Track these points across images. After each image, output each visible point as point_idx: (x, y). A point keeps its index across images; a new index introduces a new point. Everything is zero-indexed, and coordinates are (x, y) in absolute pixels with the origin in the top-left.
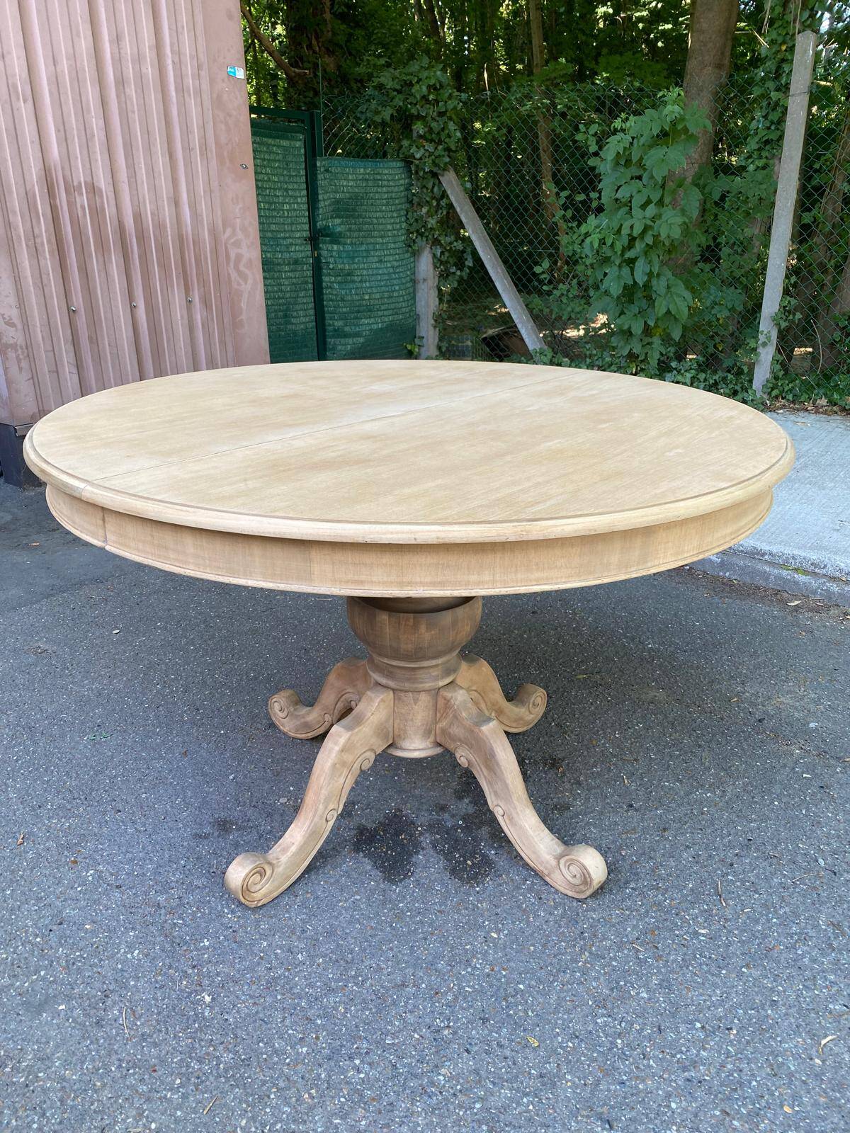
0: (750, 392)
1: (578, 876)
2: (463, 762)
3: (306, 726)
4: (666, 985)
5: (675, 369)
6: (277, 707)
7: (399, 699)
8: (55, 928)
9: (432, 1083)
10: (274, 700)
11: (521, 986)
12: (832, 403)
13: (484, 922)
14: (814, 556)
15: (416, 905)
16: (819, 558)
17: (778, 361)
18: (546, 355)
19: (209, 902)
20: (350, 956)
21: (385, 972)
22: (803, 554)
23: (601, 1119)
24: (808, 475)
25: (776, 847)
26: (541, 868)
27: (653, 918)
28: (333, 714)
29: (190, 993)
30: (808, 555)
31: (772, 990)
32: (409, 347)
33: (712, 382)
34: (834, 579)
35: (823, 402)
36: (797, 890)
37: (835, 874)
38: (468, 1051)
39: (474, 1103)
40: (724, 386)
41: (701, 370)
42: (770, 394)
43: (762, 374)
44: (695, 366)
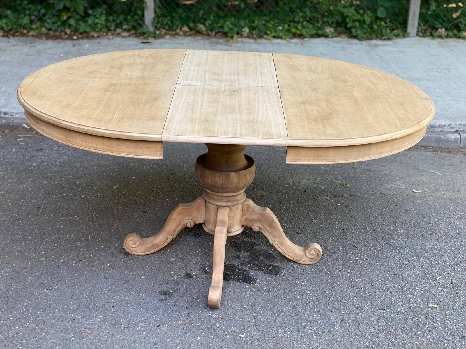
0: (144, 27)
1: (315, 254)
2: (257, 229)
3: (155, 246)
4: (363, 275)
6: (131, 243)
7: (231, 210)
9: (333, 322)
10: (129, 240)
11: (327, 292)
12: (191, 29)
13: (296, 282)
15: (270, 286)
17: (157, 6)
26: (297, 259)
27: (341, 261)
28: (174, 234)
29: (234, 338)
31: (388, 265)
33: (118, 22)
35: (186, 28)
36: (369, 238)
37: (374, 230)
38: (332, 312)
41: (108, 14)
42: (156, 27)
43: (149, 15)
44: (104, 12)
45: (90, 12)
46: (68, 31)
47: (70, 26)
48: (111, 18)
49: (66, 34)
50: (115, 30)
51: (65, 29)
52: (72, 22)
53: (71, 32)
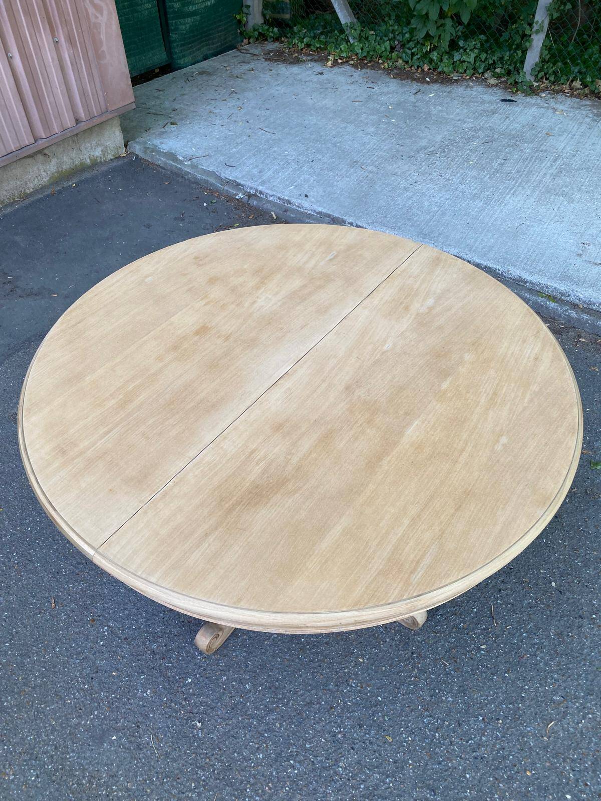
0: (521, 74)
4: (462, 690)
5: (462, 48)
8: (94, 675)
9: (336, 773)
11: (380, 698)
12: (585, 85)
13: (354, 650)
14: (562, 288)
15: (312, 639)
16: (565, 290)
17: (546, 46)
18: (355, 30)
19: (185, 647)
20: (277, 683)
21: (299, 693)
22: (555, 285)
23: (428, 788)
24: (561, 183)
25: (527, 573)
27: (454, 638)
29: (187, 720)
30: (558, 287)
31: (522, 688)
32: (238, 17)
33: (491, 62)
34: (574, 306)
35: (577, 84)
36: (539, 608)
37: (561, 592)
38: (353, 748)
39: (360, 784)
40: (501, 65)
41: (483, 49)
42: (536, 76)
43: (532, 58)
44: (478, 46)
45: (461, 43)
46: (426, 68)
47: (431, 61)
48: (483, 56)
49: (423, 70)
50: (483, 73)
51: (424, 64)
52: (435, 56)
53: (429, 69)
